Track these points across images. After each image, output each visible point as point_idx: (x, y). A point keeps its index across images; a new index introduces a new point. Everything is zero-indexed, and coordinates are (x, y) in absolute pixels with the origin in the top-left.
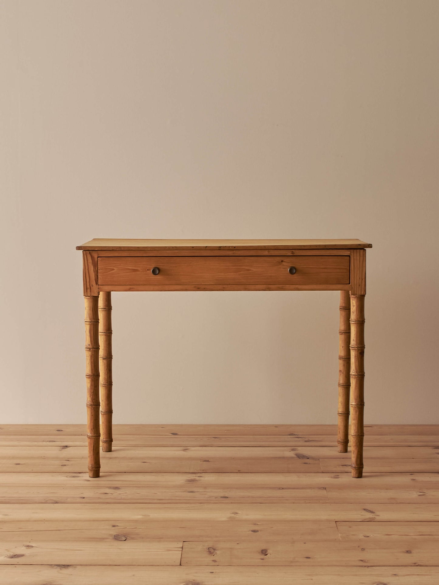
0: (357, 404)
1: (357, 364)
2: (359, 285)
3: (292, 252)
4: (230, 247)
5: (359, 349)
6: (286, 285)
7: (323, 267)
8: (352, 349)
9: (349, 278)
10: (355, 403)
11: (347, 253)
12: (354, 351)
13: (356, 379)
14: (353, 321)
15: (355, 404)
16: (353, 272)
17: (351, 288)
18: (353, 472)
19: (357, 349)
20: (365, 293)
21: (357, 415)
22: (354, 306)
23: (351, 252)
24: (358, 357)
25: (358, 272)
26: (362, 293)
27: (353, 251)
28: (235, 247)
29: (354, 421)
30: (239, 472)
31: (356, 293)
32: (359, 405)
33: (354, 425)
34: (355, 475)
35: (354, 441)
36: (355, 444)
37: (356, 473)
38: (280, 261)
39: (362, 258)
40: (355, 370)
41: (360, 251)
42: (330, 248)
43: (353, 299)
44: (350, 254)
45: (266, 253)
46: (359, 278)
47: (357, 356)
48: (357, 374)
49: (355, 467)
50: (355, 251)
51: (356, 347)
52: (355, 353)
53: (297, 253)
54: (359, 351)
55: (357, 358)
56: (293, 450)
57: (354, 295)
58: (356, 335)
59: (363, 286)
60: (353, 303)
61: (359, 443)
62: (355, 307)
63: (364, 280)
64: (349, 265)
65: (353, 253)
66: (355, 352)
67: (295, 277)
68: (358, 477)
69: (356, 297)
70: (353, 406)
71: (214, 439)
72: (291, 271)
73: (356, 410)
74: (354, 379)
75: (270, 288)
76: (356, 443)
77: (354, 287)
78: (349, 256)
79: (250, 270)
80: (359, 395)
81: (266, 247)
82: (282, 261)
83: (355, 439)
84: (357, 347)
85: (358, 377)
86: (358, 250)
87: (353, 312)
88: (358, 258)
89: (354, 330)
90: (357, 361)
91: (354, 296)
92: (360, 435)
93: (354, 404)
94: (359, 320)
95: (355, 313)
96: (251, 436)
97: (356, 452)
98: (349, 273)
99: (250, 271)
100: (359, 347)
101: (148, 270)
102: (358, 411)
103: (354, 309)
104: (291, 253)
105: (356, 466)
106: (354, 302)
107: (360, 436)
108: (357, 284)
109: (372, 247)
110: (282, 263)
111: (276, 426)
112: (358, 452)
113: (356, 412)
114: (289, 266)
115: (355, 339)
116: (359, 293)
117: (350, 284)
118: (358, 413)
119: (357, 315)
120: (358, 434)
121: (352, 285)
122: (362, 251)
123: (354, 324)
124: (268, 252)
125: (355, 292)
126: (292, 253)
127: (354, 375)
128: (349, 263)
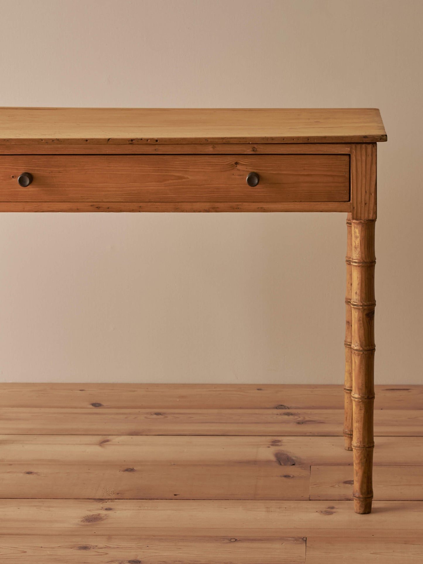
0: (362, 398)
1: (362, 332)
2: (366, 204)
3: (254, 147)
4: (149, 140)
5: (366, 307)
6: (244, 204)
7: (306, 173)
8: (354, 308)
9: (348, 191)
10: (359, 395)
11: (346, 149)
12: (357, 310)
13: (360, 357)
14: (356, 262)
15: (359, 397)
16: (355, 181)
17: (352, 207)
18: (355, 505)
19: (361, 308)
20: (374, 215)
21: (362, 415)
22: (356, 237)
23: (351, 148)
24: (363, 322)
25: (364, 182)
26: (371, 217)
27: (356, 147)
28: (157, 141)
29: (357, 424)
30: (176, 497)
31: (361, 217)
32: (365, 399)
33: (358, 430)
34: (360, 509)
35: (357, 455)
36: (358, 461)
37: (361, 506)
38: (233, 163)
39: (369, 158)
40: (359, 342)
41: (366, 146)
42: (315, 141)
43: (356, 226)
44: (351, 151)
45: (210, 149)
46: (366, 192)
47: (361, 319)
48: (361, 349)
49: (359, 498)
50: (359, 146)
51: (361, 306)
52: (358, 314)
53: (262, 149)
54: (366, 312)
55: (361, 322)
56: (275, 443)
57: (357, 219)
58: (360, 284)
59: (372, 206)
60: (355, 232)
61: (365, 460)
62: (359, 240)
63: (373, 194)
64: (348, 170)
65: (356, 150)
66: (359, 312)
67: (259, 190)
68: (364, 513)
69: (361, 222)
70: (356, 400)
71: (155, 416)
72: (250, 182)
73: (360, 407)
74: (356, 356)
75: (218, 208)
76: (361, 460)
77: (357, 206)
78: (349, 155)
79: (185, 178)
80: (366, 383)
81: (209, 140)
82: (236, 163)
83: (359, 453)
84: (362, 304)
85: (363, 353)
86: (364, 146)
87: (356, 248)
88: (364, 158)
89: (358, 277)
90: (362, 327)
91: (358, 222)
92: (367, 446)
93: (357, 396)
94: (366, 261)
95: (359, 249)
96: (216, 411)
97: (360, 474)
98: (348, 184)
99: (184, 180)
100: (366, 306)
101: (13, 177)
102: (364, 408)
103: (357, 243)
104: (251, 149)
105: (361, 496)
106: (357, 231)
107: (367, 448)
108: (362, 201)
109: (386, 140)
110: (236, 167)
111: (259, 388)
112: (364, 473)
113: (360, 410)
114: (248, 171)
115: (358, 292)
116: (365, 216)
117: (350, 200)
118: (363, 411)
119: (362, 253)
120: (364, 445)
121: (353, 203)
122: (370, 147)
123: (357, 268)
124: (213, 148)
125: (359, 215)
126: (253, 151)
127: (356, 350)
128: (348, 168)
